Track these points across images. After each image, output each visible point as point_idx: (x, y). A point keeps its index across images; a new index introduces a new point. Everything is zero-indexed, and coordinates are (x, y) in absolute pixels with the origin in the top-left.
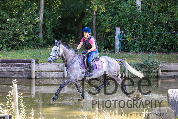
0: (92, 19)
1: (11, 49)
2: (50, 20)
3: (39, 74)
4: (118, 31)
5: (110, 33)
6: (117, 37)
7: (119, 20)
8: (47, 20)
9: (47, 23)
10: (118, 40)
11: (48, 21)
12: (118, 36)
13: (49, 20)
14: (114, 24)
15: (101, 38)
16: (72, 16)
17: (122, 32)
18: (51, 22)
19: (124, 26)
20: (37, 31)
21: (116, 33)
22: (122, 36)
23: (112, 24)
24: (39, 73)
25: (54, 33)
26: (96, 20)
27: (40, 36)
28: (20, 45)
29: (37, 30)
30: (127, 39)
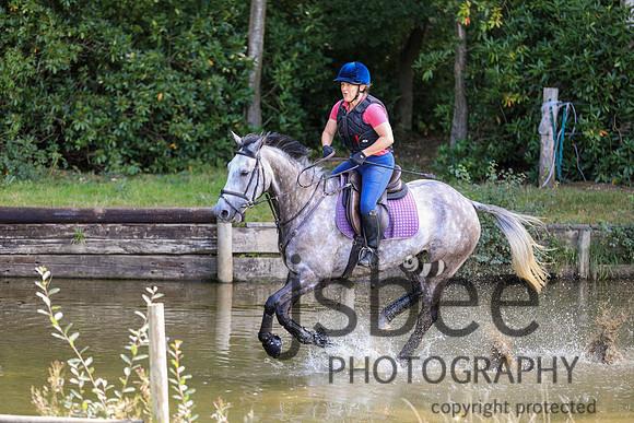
0: (453, 54)
1: (142, 168)
2: (289, 57)
3: (248, 266)
4: (551, 100)
5: (519, 111)
6: (546, 126)
7: (553, 59)
8: (278, 56)
9: (277, 71)
10: (551, 137)
11: (283, 63)
12: (552, 120)
13: (284, 59)
14: (536, 73)
15: (486, 126)
16: (374, 44)
17: (568, 104)
18: (292, 65)
19: (575, 82)
20: (241, 100)
21: (542, 108)
22: (565, 119)
23: (527, 73)
24: (246, 260)
25: (306, 109)
26: (468, 58)
27: (251, 119)
28: (173, 155)
29: (240, 95)
30: (587, 134)
